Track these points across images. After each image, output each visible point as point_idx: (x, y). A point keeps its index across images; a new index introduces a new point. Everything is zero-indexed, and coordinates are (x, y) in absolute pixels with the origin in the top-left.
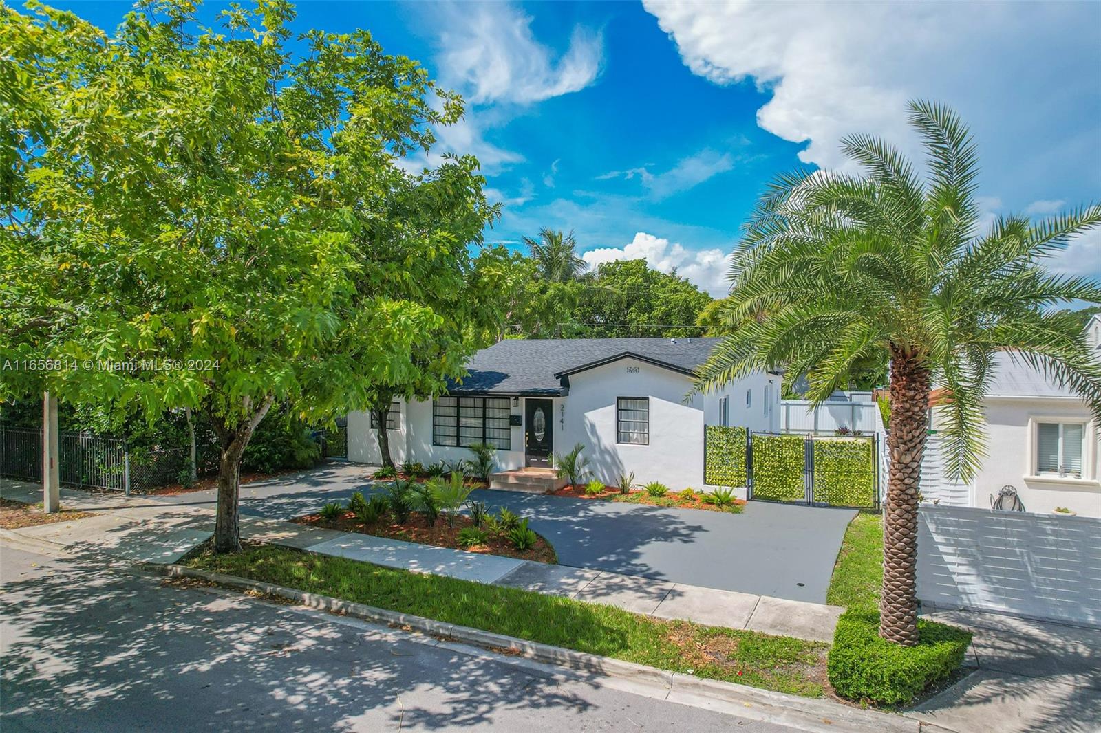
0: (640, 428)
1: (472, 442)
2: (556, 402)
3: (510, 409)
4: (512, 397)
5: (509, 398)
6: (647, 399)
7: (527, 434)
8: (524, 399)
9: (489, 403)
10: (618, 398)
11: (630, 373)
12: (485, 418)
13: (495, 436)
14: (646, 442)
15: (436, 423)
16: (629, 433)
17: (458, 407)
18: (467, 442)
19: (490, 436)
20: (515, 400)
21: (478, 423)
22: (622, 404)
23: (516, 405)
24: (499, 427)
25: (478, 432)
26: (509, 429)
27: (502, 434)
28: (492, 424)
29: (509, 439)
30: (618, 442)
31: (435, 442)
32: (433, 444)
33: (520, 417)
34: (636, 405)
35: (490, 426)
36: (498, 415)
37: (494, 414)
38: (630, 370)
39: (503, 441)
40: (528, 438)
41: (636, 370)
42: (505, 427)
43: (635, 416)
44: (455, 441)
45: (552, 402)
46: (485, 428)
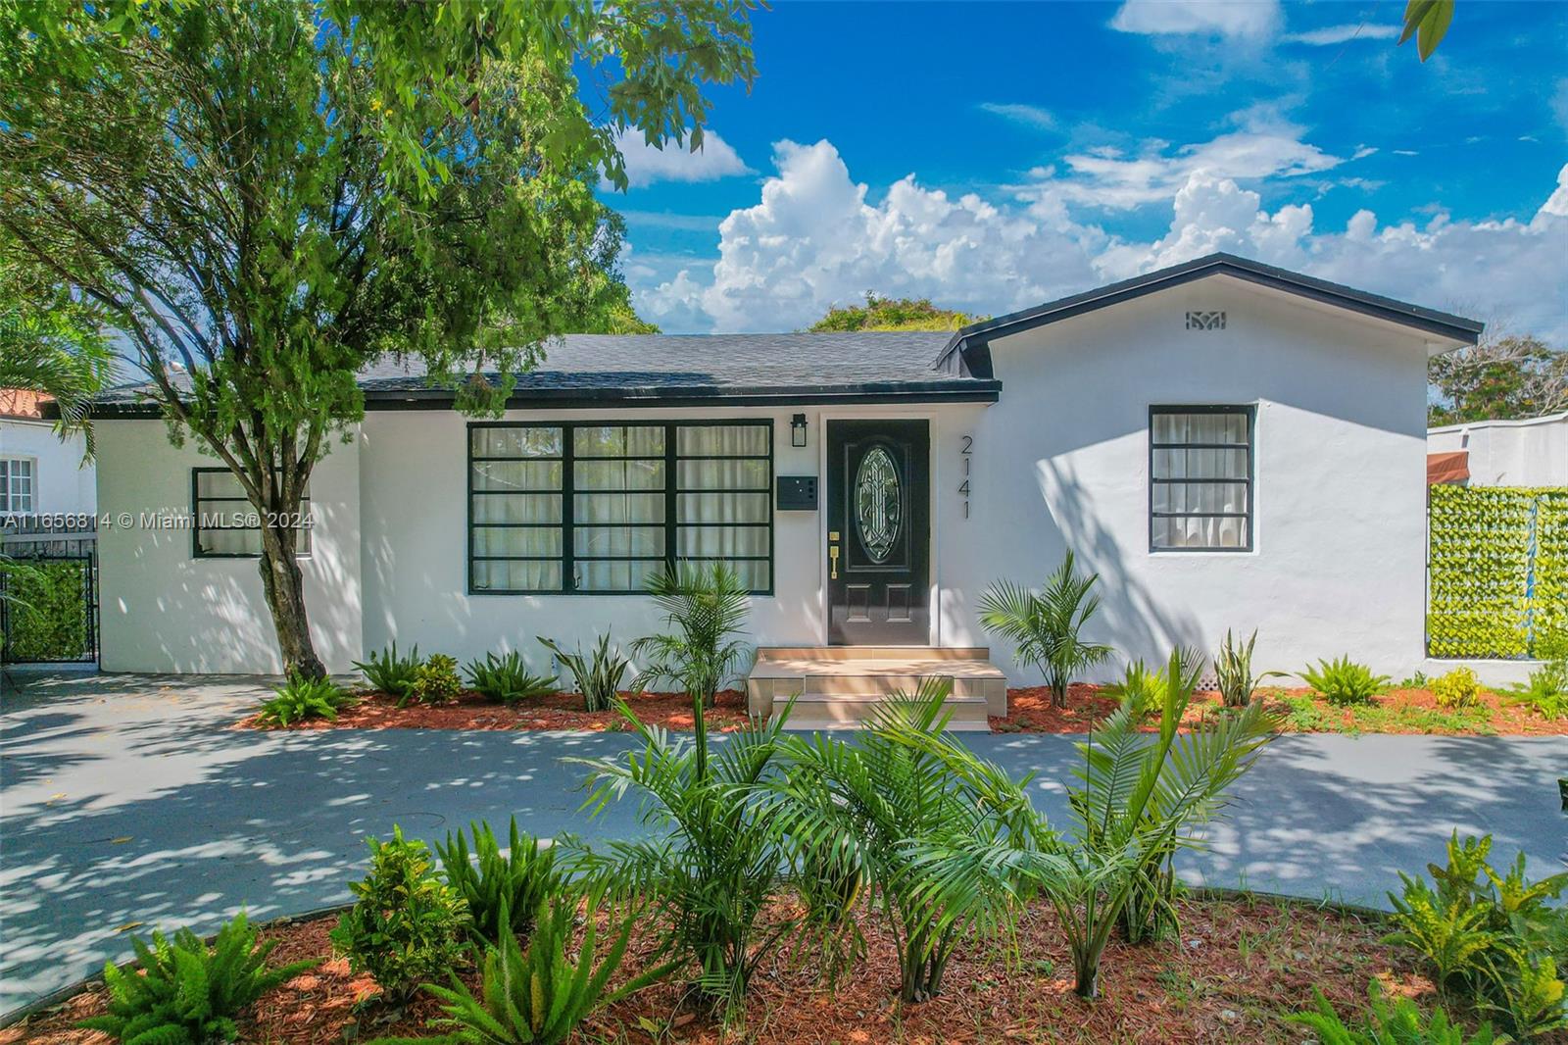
0: (1222, 501)
1: (622, 576)
2: (944, 420)
3: (770, 458)
4: (781, 415)
5: (769, 423)
6: (1249, 411)
7: (835, 536)
8: (820, 416)
9: (687, 441)
10: (1154, 410)
11: (1195, 331)
12: (671, 491)
13: (710, 548)
14: (1244, 543)
15: (479, 518)
16: (1187, 515)
17: (568, 459)
18: (602, 574)
19: (691, 551)
20: (794, 425)
21: (648, 508)
22: (1164, 428)
23: (799, 440)
24: (728, 519)
25: (648, 542)
26: (771, 525)
27: (739, 542)
28: (698, 512)
29: (771, 559)
30: (1153, 549)
31: (481, 583)
32: (473, 590)
33: (811, 483)
34: (1205, 429)
35: (690, 517)
36: (721, 479)
37: (710, 475)
38: (1196, 321)
39: (742, 566)
40: (835, 551)
41: (1216, 320)
42: (757, 520)
43: (1203, 463)
44: (554, 575)
45: (926, 422)
46: (671, 525)
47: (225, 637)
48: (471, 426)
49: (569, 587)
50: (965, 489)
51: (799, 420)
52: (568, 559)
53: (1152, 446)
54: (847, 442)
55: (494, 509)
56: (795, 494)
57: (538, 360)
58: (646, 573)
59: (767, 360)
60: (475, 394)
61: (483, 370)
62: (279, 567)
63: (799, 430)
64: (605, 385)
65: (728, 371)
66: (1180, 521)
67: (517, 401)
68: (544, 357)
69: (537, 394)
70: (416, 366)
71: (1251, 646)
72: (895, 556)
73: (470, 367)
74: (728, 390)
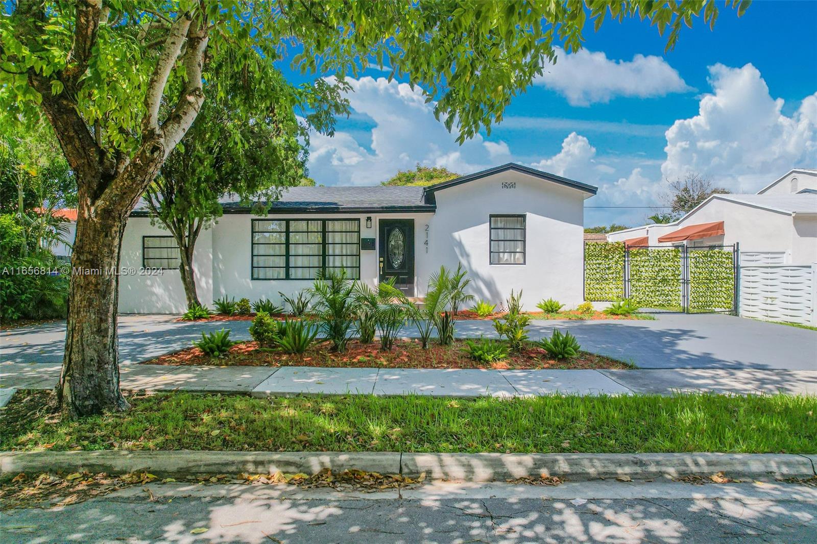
0: (516, 247)
1: (306, 273)
2: (419, 219)
3: (359, 232)
4: (363, 217)
5: (359, 220)
6: (524, 216)
7: (382, 259)
8: (376, 217)
9: (330, 226)
10: (491, 216)
11: (505, 189)
12: (324, 243)
13: (338, 264)
14: (522, 261)
15: (255, 253)
16: (504, 252)
17: (288, 232)
18: (299, 273)
19: (331, 265)
20: (367, 220)
21: (316, 249)
22: (496, 222)
23: (369, 226)
24: (344, 253)
25: (316, 261)
26: (359, 255)
27: (348, 262)
28: (334, 250)
29: (359, 267)
30: (491, 263)
31: (255, 276)
32: (253, 279)
33: (373, 240)
34: (511, 223)
35: (331, 252)
36: (342, 240)
37: (338, 238)
38: (505, 186)
39: (349, 269)
40: (382, 265)
41: (512, 185)
42: (355, 254)
43: (510, 234)
44: (282, 274)
45: (413, 220)
46: (324, 255)
47: (154, 298)
48: (253, 220)
49: (288, 277)
50: (426, 243)
51: (369, 219)
52: (287, 267)
53: (491, 228)
54: (386, 227)
55: (261, 250)
56: (367, 244)
57: (279, 197)
58: (314, 273)
59: (361, 197)
60: (259, 209)
61: (261, 200)
62: (187, 268)
63: (369, 222)
64: (301, 206)
65: (344, 200)
66: (501, 255)
67: (271, 211)
68: (282, 196)
69: (278, 208)
70: (236, 198)
71: (521, 295)
72: (402, 265)
73: (256, 199)
74: (342, 208)
